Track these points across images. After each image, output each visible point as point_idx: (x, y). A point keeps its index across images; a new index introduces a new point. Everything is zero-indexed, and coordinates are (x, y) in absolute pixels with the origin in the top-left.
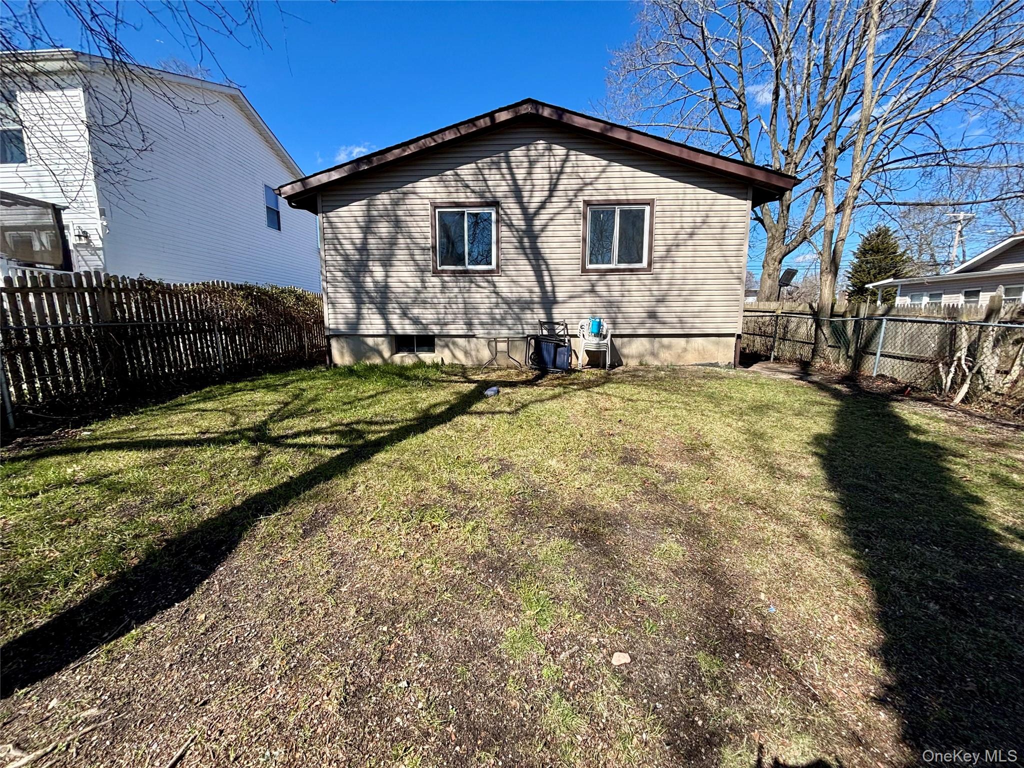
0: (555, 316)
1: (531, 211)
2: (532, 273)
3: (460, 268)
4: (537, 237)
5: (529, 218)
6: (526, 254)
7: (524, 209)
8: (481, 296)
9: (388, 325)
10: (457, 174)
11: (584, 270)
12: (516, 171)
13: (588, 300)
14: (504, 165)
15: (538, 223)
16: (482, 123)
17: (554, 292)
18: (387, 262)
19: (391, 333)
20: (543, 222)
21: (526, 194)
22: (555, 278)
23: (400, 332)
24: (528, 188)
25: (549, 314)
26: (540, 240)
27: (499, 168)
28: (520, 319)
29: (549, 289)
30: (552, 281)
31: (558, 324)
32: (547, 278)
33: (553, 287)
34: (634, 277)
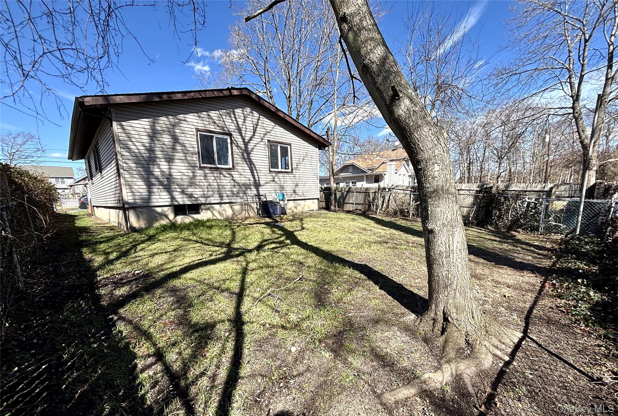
0: (260, 192)
1: (247, 141)
2: (249, 171)
3: (213, 166)
4: (250, 154)
5: (246, 144)
6: (246, 161)
7: (243, 139)
8: (226, 181)
9: (173, 198)
10: (209, 115)
11: (270, 171)
12: (238, 120)
13: (273, 184)
14: (233, 116)
15: (250, 147)
16: (225, 93)
17: (259, 180)
20: (252, 147)
21: (243, 132)
22: (259, 174)
24: (244, 129)
25: (258, 191)
26: (251, 155)
27: (230, 117)
28: (245, 194)
29: (257, 179)
30: (258, 175)
31: (262, 195)
32: (256, 174)
33: (259, 178)
34: (288, 175)
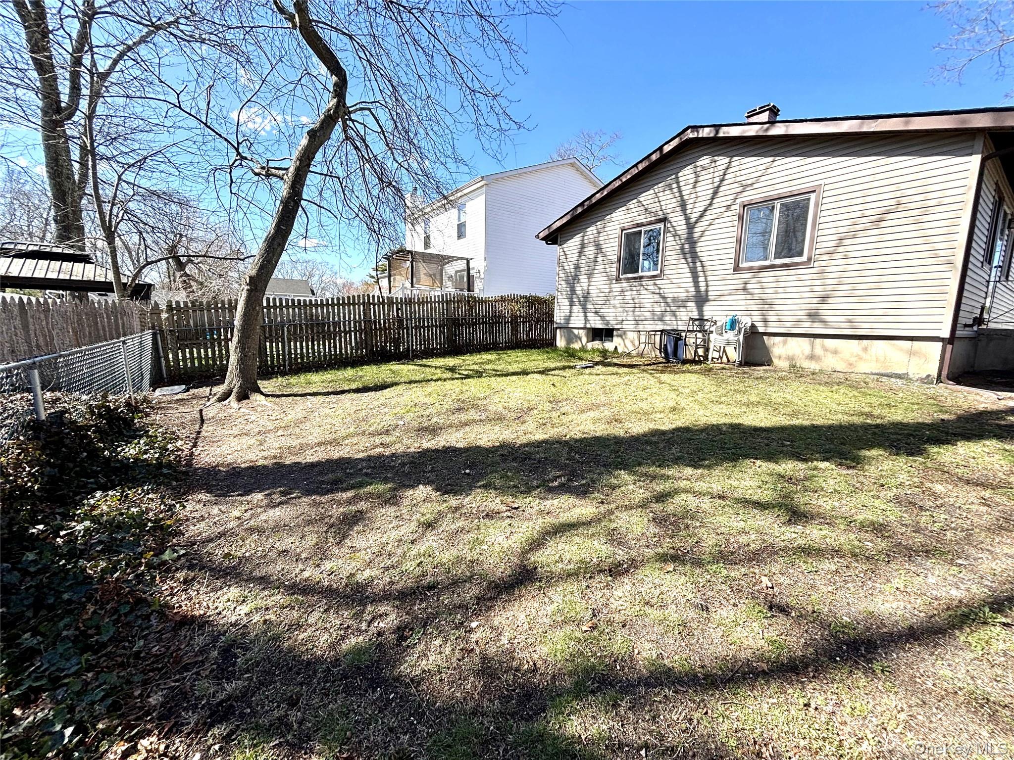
0: (705, 313)
1: (693, 220)
2: (689, 275)
3: (635, 275)
4: (696, 242)
5: (691, 227)
6: (686, 259)
7: (687, 219)
8: (647, 298)
9: (586, 320)
10: (640, 202)
11: (737, 268)
12: (683, 188)
13: (739, 297)
14: (675, 186)
15: (698, 230)
16: (654, 157)
17: (707, 291)
18: (590, 276)
19: (588, 326)
20: (702, 229)
21: (689, 207)
22: (709, 278)
23: (593, 326)
24: (691, 201)
25: (701, 311)
26: (699, 244)
27: (671, 189)
28: (676, 316)
29: (703, 289)
30: (706, 281)
31: (707, 320)
32: (701, 279)
33: (707, 286)
34: (793, 272)
